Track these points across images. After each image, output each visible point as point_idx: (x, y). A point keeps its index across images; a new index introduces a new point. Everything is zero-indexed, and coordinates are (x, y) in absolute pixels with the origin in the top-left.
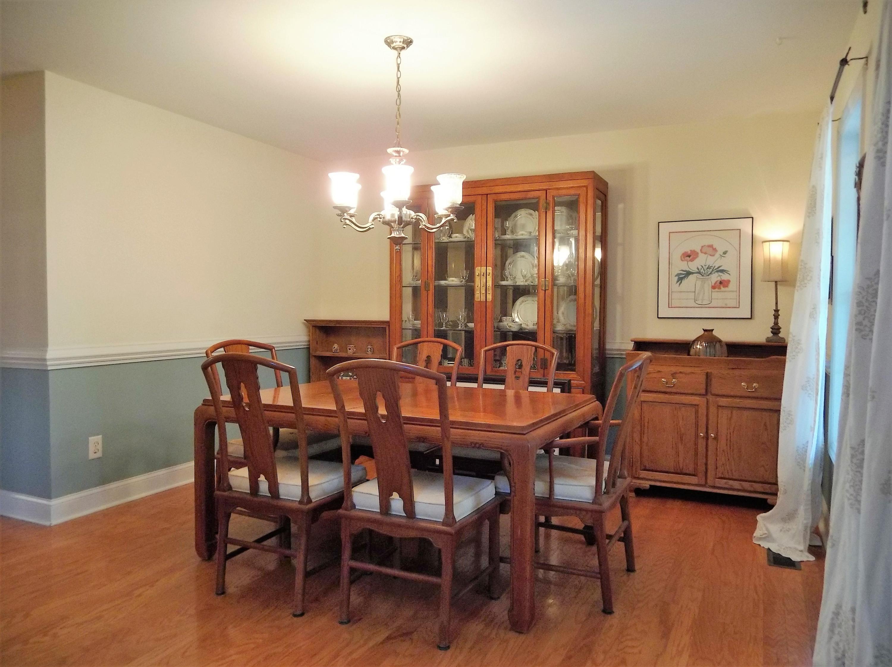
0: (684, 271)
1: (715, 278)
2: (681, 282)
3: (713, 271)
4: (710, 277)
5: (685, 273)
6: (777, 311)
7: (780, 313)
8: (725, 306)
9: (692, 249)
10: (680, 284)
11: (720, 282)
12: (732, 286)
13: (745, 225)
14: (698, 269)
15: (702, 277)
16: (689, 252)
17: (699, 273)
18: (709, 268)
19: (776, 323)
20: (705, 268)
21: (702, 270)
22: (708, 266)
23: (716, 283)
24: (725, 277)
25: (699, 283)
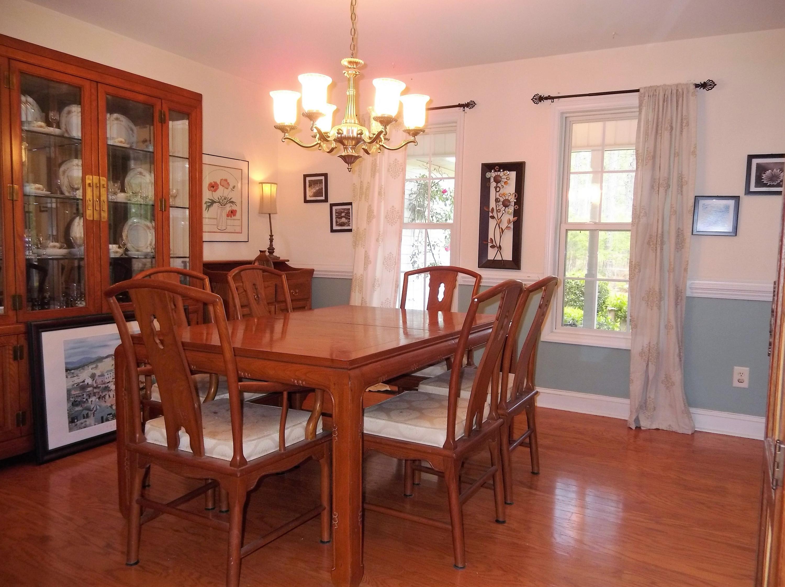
0: (210, 199)
1: (228, 208)
2: (208, 210)
3: (227, 201)
4: (225, 206)
5: (211, 201)
6: (271, 236)
7: (273, 237)
8: (234, 231)
9: (215, 181)
10: (208, 211)
11: (231, 211)
12: (238, 214)
13: (244, 166)
14: (219, 199)
15: (221, 206)
16: (213, 183)
17: (219, 202)
18: (225, 199)
19: (271, 245)
20: (223, 198)
21: (221, 201)
22: (224, 197)
23: (229, 212)
24: (234, 208)
25: (219, 211)
